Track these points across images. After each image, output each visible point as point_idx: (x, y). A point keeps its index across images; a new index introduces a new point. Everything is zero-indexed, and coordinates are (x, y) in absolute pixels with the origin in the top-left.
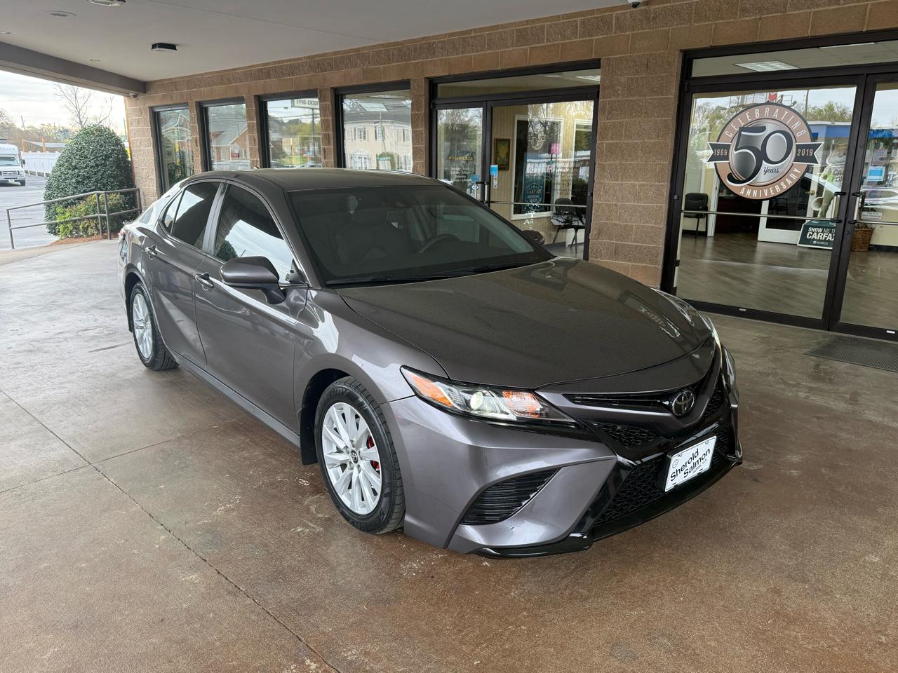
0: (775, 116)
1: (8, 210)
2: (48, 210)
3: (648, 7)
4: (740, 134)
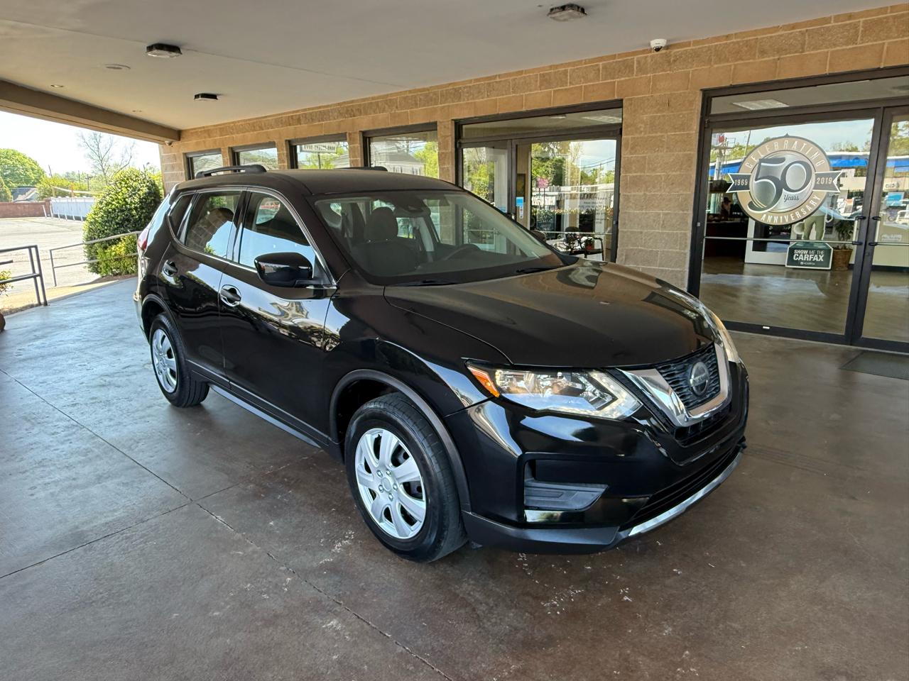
0: (794, 147)
1: (51, 251)
2: (90, 250)
3: (668, 51)
4: (760, 165)
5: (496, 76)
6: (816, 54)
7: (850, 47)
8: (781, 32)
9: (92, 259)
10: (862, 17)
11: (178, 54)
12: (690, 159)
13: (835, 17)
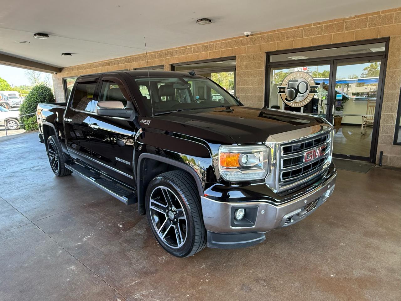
0: (301, 76)
2: (21, 120)
3: (252, 36)
4: (289, 83)
5: (187, 46)
6: (308, 38)
7: (320, 35)
8: (294, 30)
9: (22, 123)
10: (324, 24)
11: (47, 37)
12: (262, 80)
13: (314, 23)
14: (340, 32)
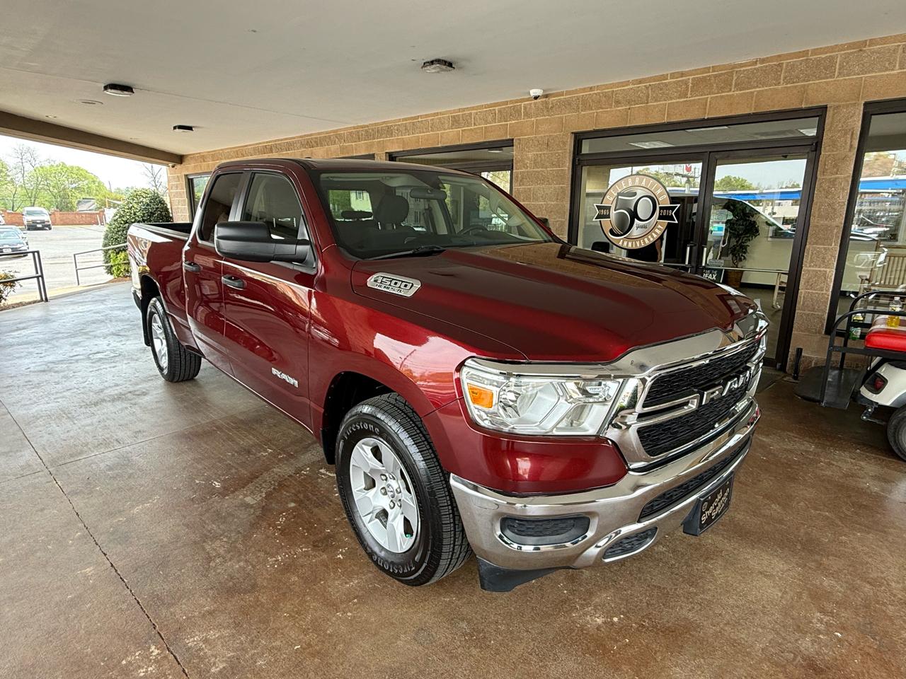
0: (643, 184)
1: (74, 255)
2: (105, 256)
3: (548, 99)
4: (618, 197)
5: (419, 116)
6: (658, 106)
7: (682, 100)
8: (631, 86)
9: (107, 262)
10: (691, 75)
11: (130, 93)
12: (563, 192)
13: (671, 74)
14: (723, 94)
